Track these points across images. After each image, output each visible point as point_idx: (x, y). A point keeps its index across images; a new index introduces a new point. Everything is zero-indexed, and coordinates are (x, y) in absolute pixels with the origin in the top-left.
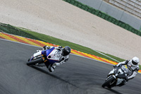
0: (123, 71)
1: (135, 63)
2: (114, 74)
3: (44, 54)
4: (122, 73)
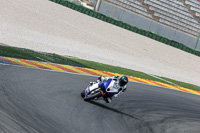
3: (102, 87)
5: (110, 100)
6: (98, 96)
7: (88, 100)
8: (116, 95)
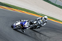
0: (40, 22)
1: (45, 19)
2: (36, 24)
4: (40, 23)
5: (24, 31)
6: (19, 28)
7: (15, 30)
8: (27, 29)
